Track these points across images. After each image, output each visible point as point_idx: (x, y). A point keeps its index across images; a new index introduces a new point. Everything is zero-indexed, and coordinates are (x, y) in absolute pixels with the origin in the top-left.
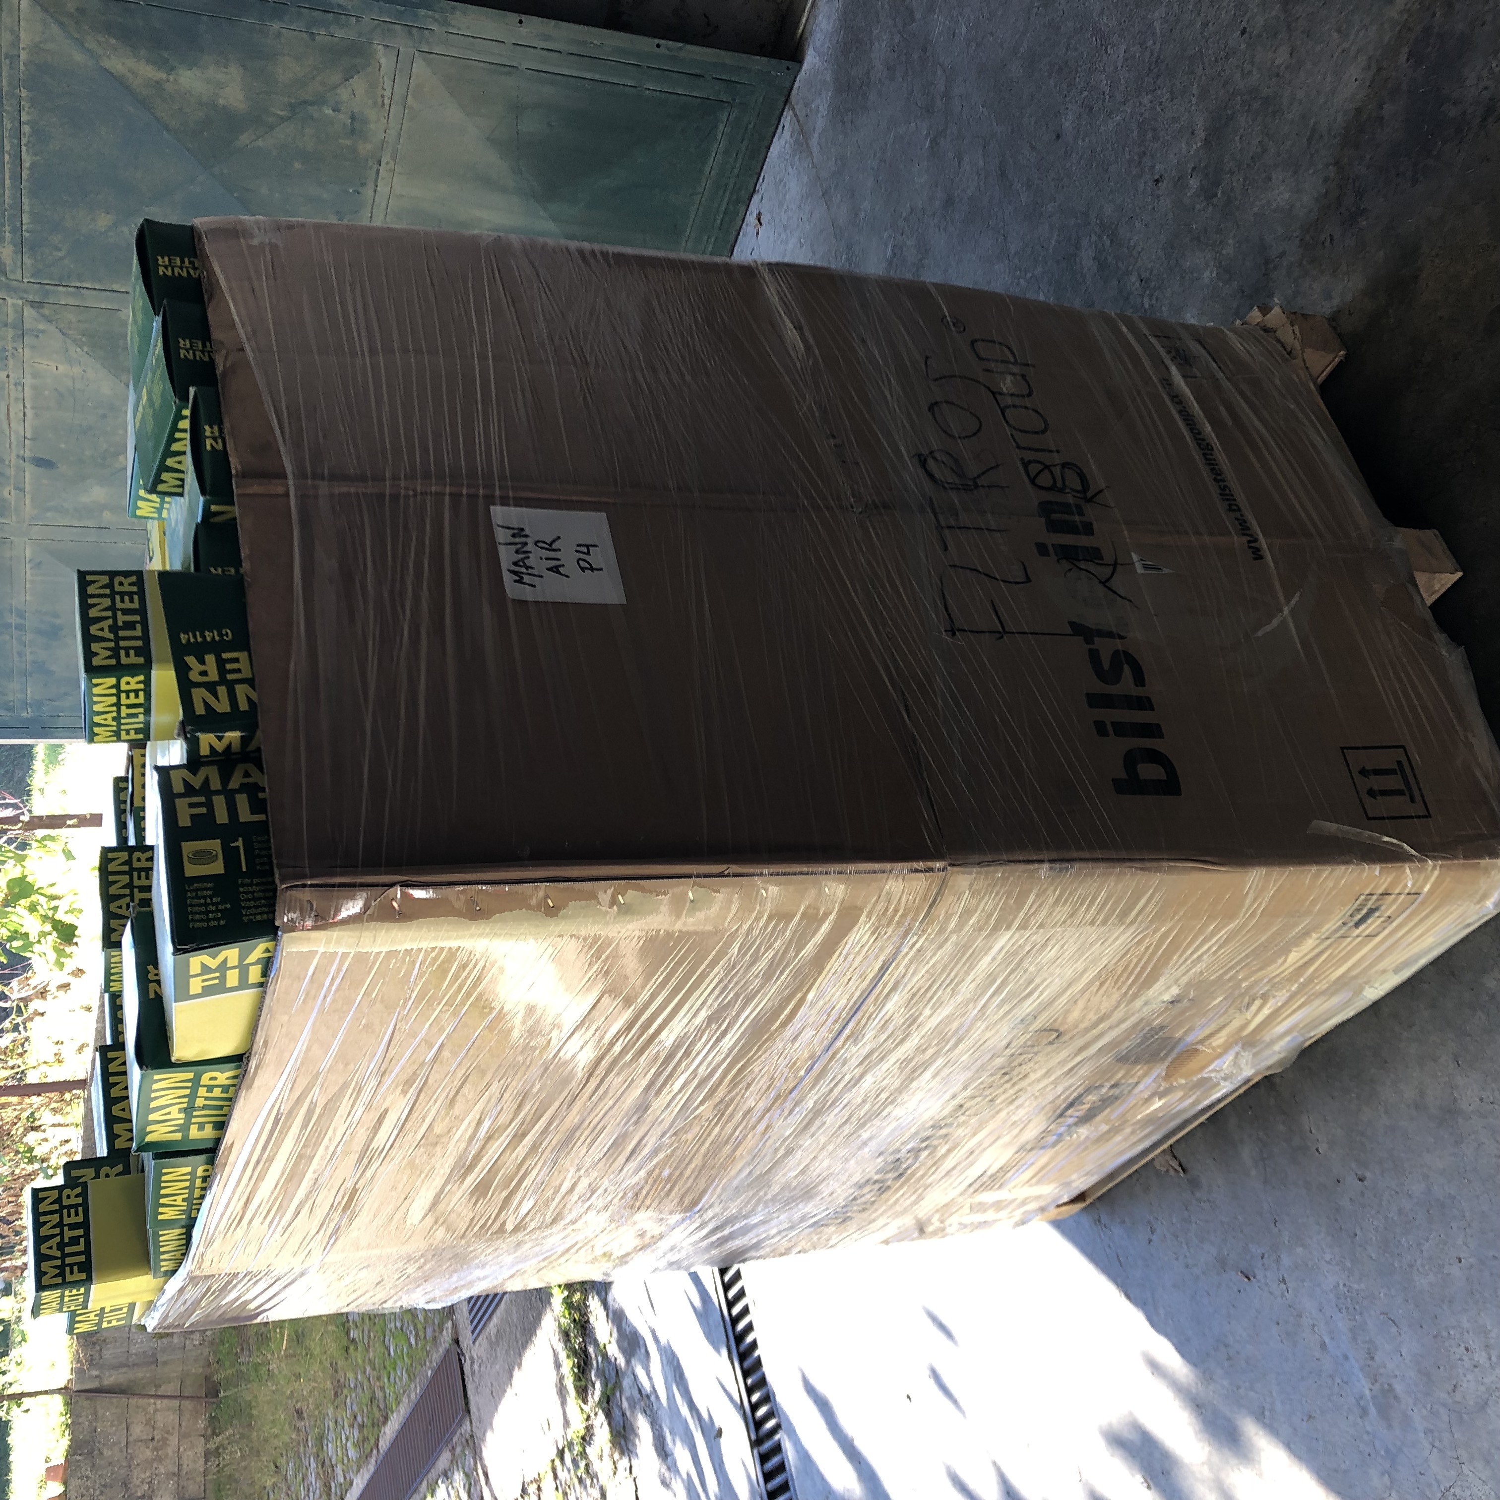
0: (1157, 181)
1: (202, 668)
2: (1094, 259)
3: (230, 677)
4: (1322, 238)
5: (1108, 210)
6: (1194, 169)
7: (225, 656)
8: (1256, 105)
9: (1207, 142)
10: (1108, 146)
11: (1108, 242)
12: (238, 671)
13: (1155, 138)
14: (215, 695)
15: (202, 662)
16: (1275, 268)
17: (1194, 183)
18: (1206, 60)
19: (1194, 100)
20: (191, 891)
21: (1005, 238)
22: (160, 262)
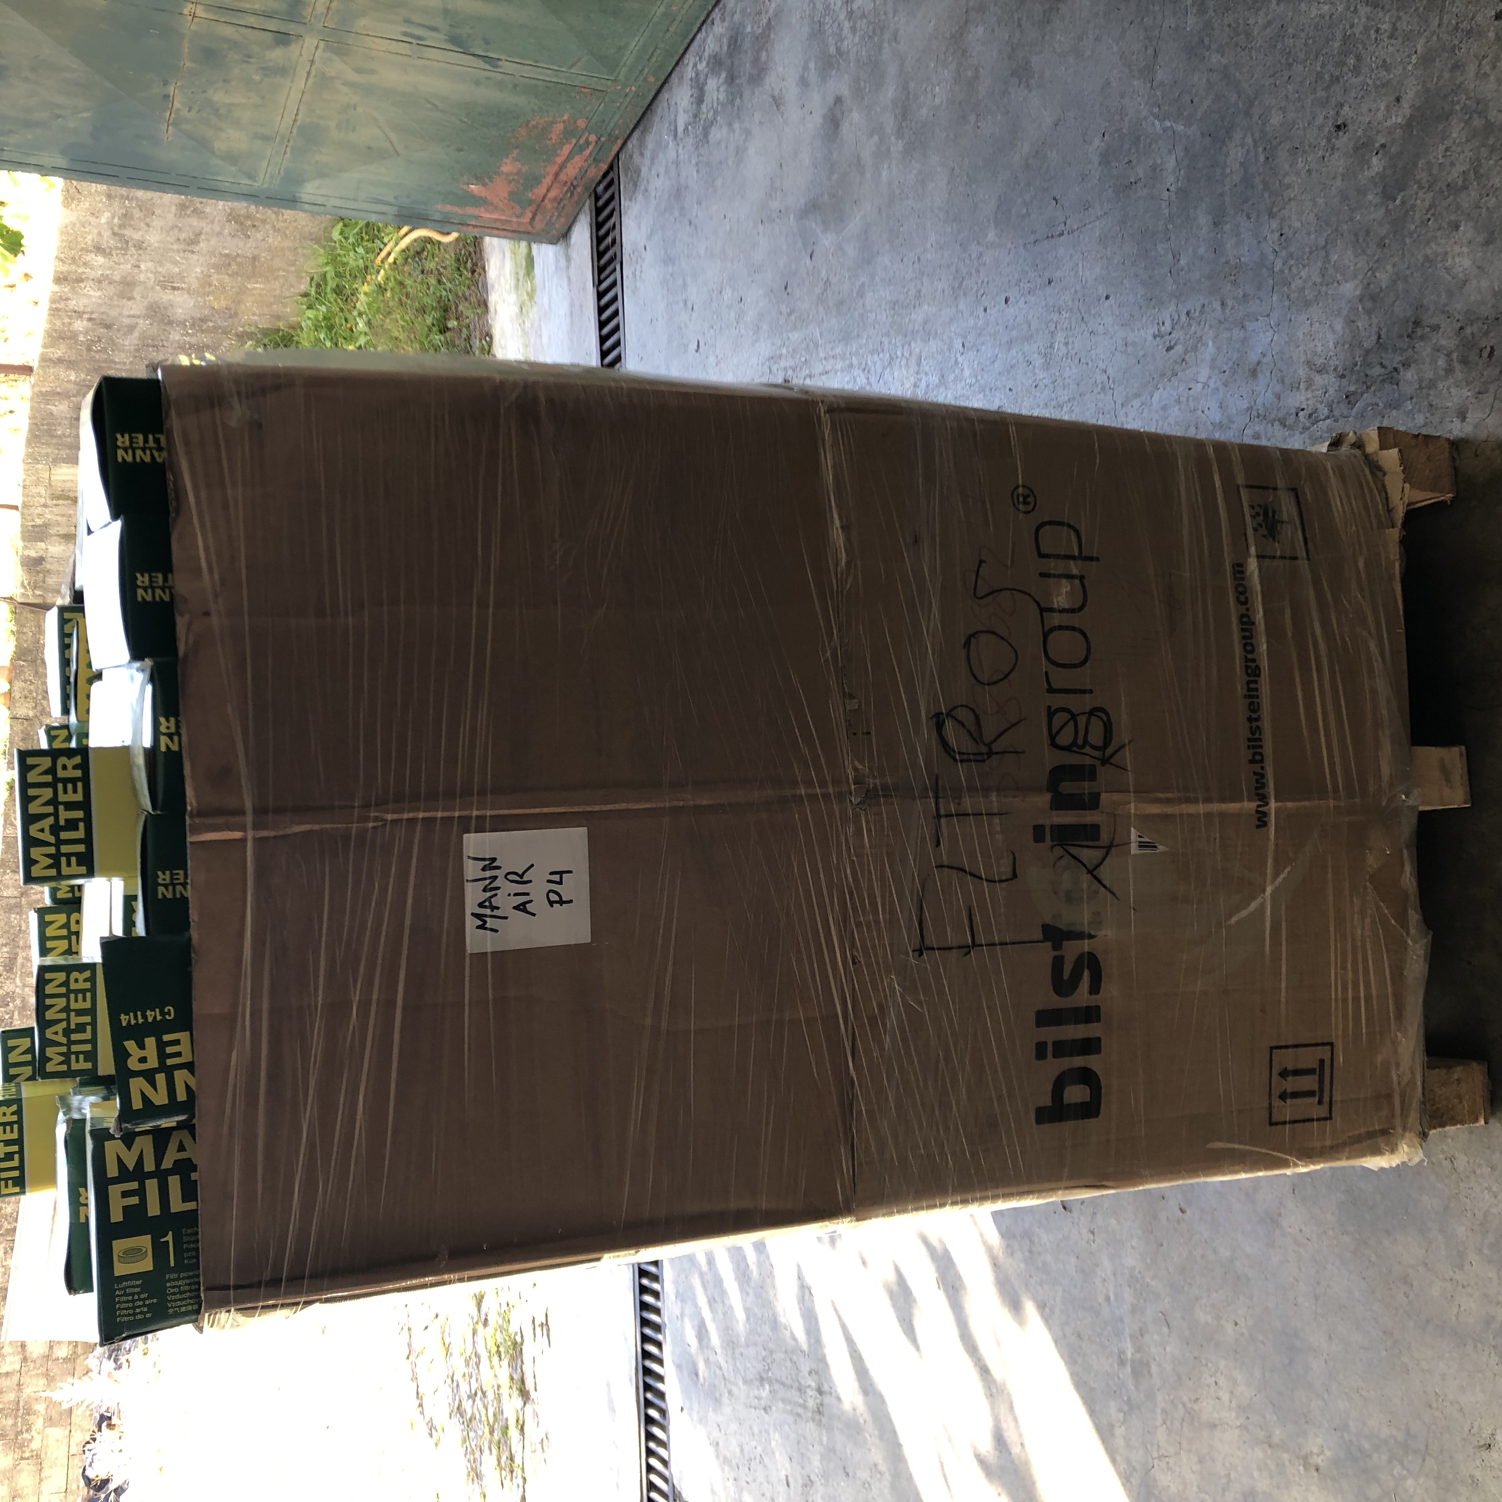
0: (1338, 127)
1: (142, 1053)
2: (1241, 164)
3: (169, 1062)
4: (1483, 343)
5: (1276, 119)
6: (1383, 146)
7: (166, 1038)
8: (1477, 122)
9: (1408, 126)
10: (1303, 35)
11: (1262, 158)
12: (179, 1054)
13: (1356, 70)
14: (153, 1085)
15: (142, 1046)
16: (1422, 338)
17: (1377, 164)
18: (1446, 18)
19: (1414, 58)
20: (119, 1289)
21: (1155, 56)
22: (119, 443)
